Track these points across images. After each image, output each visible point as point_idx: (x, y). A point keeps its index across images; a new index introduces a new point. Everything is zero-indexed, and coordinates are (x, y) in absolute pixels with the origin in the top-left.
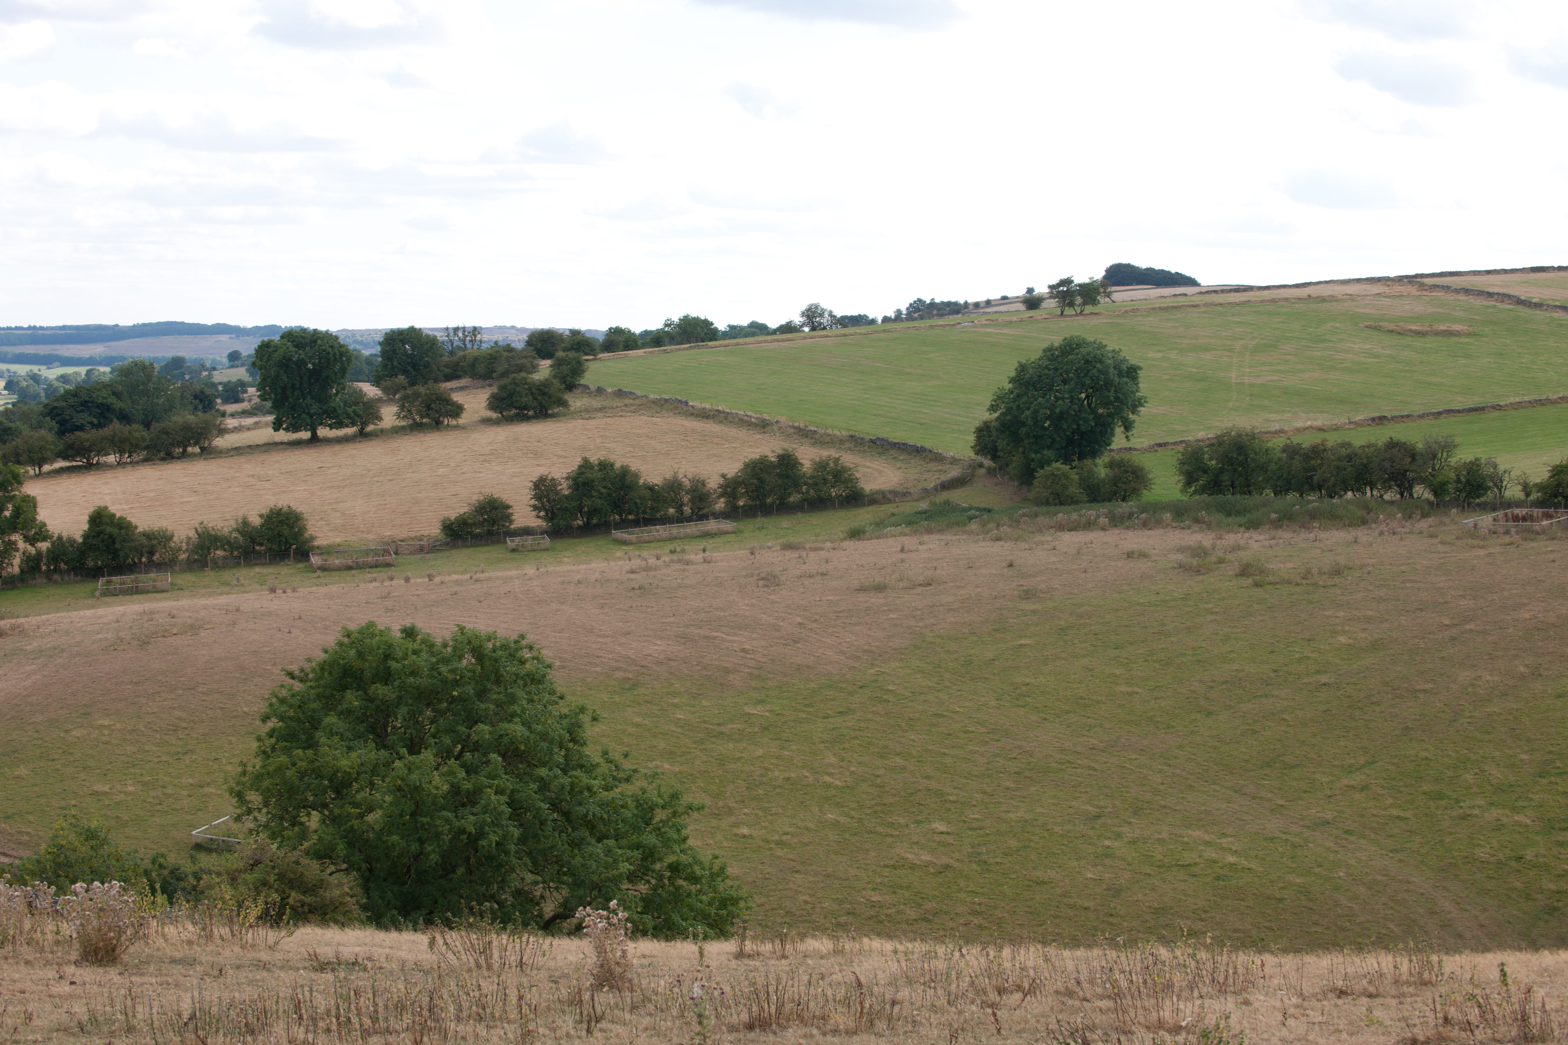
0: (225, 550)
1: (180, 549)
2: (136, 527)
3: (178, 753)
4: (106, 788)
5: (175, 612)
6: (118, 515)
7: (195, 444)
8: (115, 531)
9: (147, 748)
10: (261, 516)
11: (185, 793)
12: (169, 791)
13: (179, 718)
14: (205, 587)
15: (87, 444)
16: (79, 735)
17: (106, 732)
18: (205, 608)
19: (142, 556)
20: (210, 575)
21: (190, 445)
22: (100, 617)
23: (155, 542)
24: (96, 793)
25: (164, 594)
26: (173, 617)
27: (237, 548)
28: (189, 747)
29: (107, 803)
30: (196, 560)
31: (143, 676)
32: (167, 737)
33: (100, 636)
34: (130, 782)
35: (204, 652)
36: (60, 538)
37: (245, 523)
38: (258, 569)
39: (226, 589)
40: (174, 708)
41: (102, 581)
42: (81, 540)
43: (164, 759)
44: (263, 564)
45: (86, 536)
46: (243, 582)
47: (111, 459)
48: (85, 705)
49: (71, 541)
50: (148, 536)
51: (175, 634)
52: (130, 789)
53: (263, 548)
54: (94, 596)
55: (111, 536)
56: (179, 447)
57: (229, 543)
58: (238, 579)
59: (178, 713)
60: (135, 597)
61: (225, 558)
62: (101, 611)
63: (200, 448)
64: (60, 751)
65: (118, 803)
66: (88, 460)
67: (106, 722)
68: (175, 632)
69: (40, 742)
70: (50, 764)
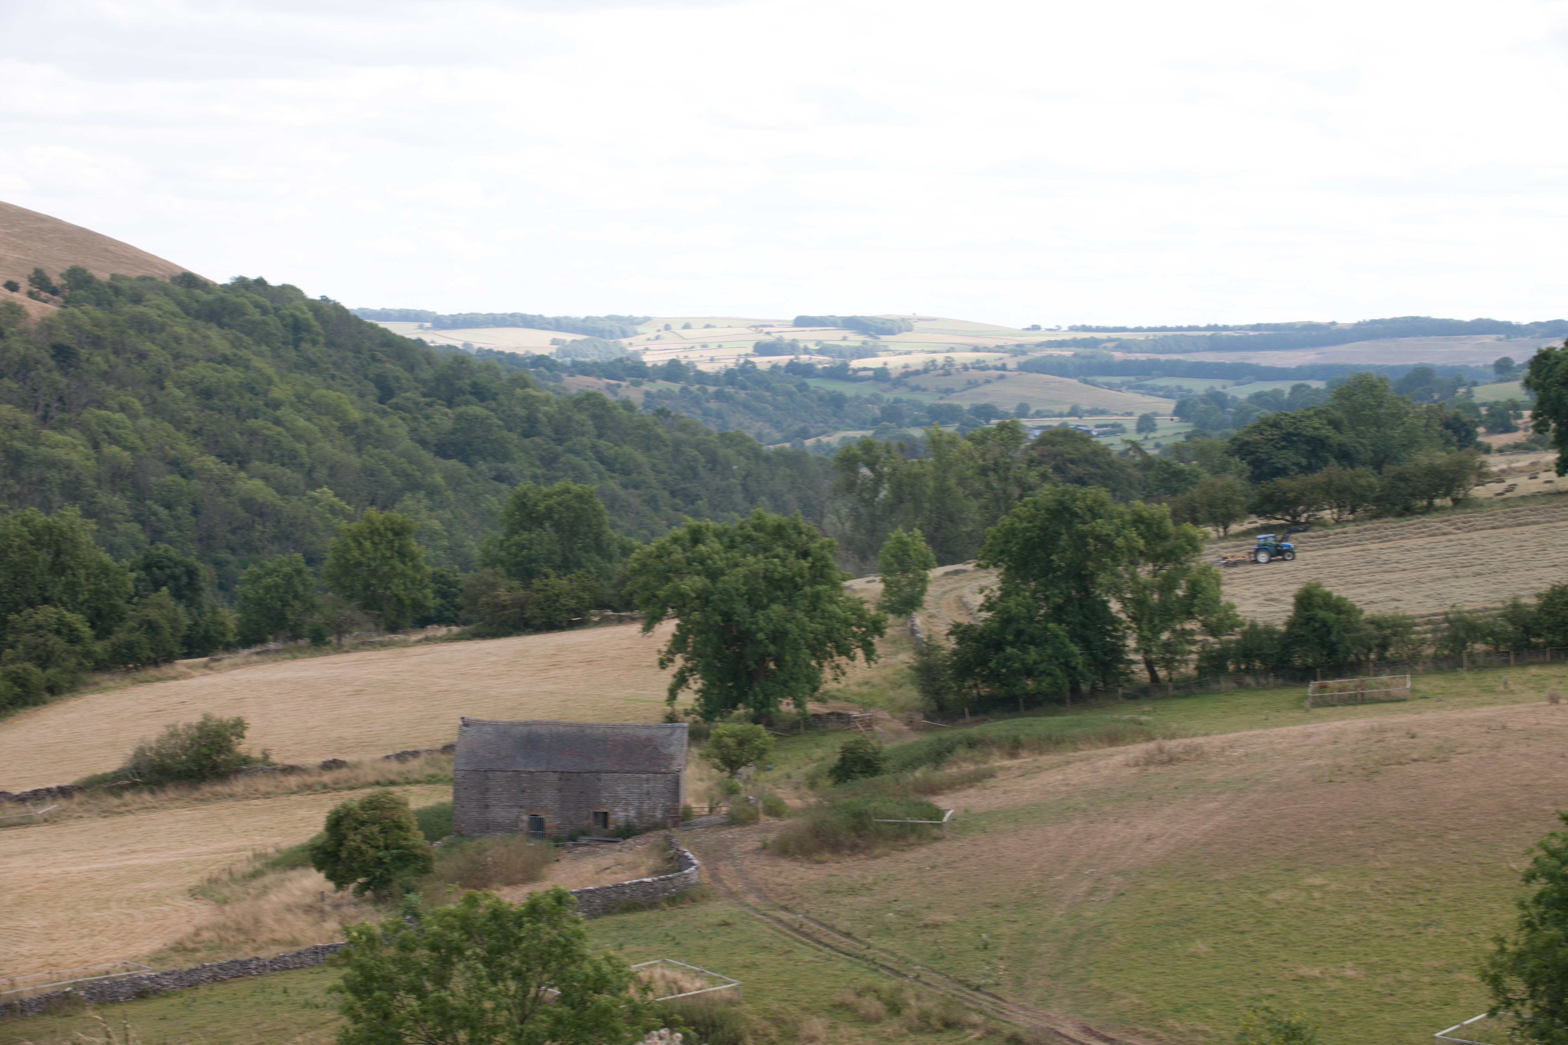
0: (1487, 643)
1: (1423, 641)
2: (1361, 612)
3: (1418, 924)
4: (1316, 972)
5: (1415, 730)
6: (1335, 594)
7: (1446, 495)
8: (1331, 616)
9: (1374, 917)
10: (1538, 596)
11: (1427, 979)
12: (1405, 975)
13: (1419, 877)
14: (1458, 694)
15: (1291, 495)
16: (1279, 898)
17: (1317, 895)
18: (1458, 723)
19: (1370, 650)
20: (1466, 680)
21: (1437, 496)
22: (1309, 736)
23: (1388, 632)
24: (1302, 979)
25: (1401, 704)
26: (1413, 737)
27: (1505, 640)
28: (1434, 917)
29: (1317, 991)
30: (1446, 657)
31: (1370, 818)
32: (1402, 903)
33: (1310, 762)
34: (1349, 964)
35: (1456, 786)
36: (1253, 626)
37: (1516, 606)
38: (1534, 670)
39: (1488, 697)
40: (1412, 863)
41: (1313, 685)
42: (1283, 628)
43: (1398, 932)
44: (1542, 664)
45: (1291, 624)
46: (1513, 687)
47: (1327, 514)
48: (1288, 858)
49: (1269, 631)
50: (1377, 623)
51: (1415, 760)
52: (1350, 973)
53: (1541, 640)
54: (1301, 707)
55: (1324, 624)
56: (1422, 499)
57: (1492, 634)
58: (1505, 684)
59: (1419, 870)
60: (1360, 708)
61: (1487, 654)
62: (1311, 728)
63: (1453, 500)
64: (1252, 920)
65: (1333, 993)
66: (1294, 517)
67: (1318, 880)
68: (1415, 756)
69: (1223, 908)
70: (1237, 937)
